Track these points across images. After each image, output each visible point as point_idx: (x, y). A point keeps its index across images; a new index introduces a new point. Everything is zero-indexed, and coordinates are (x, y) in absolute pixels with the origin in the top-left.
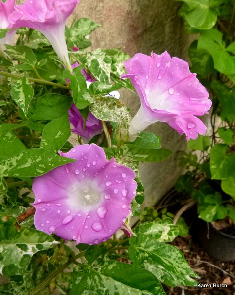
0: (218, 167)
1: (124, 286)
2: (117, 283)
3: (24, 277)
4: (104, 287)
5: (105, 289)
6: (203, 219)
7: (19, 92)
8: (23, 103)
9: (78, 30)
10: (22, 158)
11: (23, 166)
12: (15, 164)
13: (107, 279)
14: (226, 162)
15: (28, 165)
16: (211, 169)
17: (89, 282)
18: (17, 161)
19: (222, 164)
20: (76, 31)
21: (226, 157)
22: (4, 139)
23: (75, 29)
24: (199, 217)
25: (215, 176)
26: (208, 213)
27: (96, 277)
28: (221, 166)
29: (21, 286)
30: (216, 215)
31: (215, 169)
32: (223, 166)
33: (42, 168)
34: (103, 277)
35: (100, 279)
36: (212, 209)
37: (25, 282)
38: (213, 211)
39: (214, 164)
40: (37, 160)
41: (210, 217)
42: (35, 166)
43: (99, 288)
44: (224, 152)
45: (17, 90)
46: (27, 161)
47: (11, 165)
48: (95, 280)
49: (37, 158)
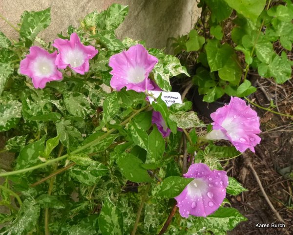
0: (214, 60)
1: (220, 219)
2: (217, 219)
3: (127, 211)
4: (211, 223)
5: (212, 225)
6: (207, 101)
7: (137, 137)
8: (143, 145)
9: (111, 18)
10: (163, 184)
11: (165, 189)
12: (160, 189)
13: (211, 219)
14: (219, 54)
15: (168, 188)
16: (209, 64)
17: (203, 223)
18: (160, 187)
19: (217, 57)
20: (110, 20)
21: (219, 49)
22: (122, 157)
23: (109, 19)
24: (203, 101)
25: (213, 68)
26: (209, 95)
27: (205, 220)
28: (216, 59)
29: (128, 217)
30: (216, 96)
31: (212, 62)
32: (218, 58)
33: (177, 188)
34: (208, 218)
35: (208, 220)
36: (212, 91)
37: (129, 214)
38: (213, 93)
39: (210, 59)
40: (173, 184)
41: (211, 99)
42: (172, 187)
43: (209, 225)
44: (217, 46)
45: (135, 136)
46: (167, 186)
47: (157, 190)
48: (205, 222)
49: (172, 182)
